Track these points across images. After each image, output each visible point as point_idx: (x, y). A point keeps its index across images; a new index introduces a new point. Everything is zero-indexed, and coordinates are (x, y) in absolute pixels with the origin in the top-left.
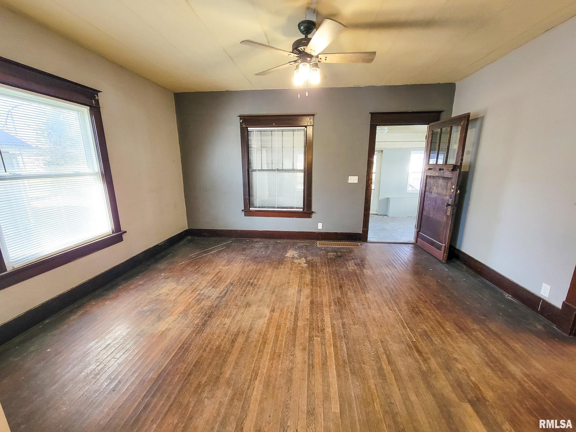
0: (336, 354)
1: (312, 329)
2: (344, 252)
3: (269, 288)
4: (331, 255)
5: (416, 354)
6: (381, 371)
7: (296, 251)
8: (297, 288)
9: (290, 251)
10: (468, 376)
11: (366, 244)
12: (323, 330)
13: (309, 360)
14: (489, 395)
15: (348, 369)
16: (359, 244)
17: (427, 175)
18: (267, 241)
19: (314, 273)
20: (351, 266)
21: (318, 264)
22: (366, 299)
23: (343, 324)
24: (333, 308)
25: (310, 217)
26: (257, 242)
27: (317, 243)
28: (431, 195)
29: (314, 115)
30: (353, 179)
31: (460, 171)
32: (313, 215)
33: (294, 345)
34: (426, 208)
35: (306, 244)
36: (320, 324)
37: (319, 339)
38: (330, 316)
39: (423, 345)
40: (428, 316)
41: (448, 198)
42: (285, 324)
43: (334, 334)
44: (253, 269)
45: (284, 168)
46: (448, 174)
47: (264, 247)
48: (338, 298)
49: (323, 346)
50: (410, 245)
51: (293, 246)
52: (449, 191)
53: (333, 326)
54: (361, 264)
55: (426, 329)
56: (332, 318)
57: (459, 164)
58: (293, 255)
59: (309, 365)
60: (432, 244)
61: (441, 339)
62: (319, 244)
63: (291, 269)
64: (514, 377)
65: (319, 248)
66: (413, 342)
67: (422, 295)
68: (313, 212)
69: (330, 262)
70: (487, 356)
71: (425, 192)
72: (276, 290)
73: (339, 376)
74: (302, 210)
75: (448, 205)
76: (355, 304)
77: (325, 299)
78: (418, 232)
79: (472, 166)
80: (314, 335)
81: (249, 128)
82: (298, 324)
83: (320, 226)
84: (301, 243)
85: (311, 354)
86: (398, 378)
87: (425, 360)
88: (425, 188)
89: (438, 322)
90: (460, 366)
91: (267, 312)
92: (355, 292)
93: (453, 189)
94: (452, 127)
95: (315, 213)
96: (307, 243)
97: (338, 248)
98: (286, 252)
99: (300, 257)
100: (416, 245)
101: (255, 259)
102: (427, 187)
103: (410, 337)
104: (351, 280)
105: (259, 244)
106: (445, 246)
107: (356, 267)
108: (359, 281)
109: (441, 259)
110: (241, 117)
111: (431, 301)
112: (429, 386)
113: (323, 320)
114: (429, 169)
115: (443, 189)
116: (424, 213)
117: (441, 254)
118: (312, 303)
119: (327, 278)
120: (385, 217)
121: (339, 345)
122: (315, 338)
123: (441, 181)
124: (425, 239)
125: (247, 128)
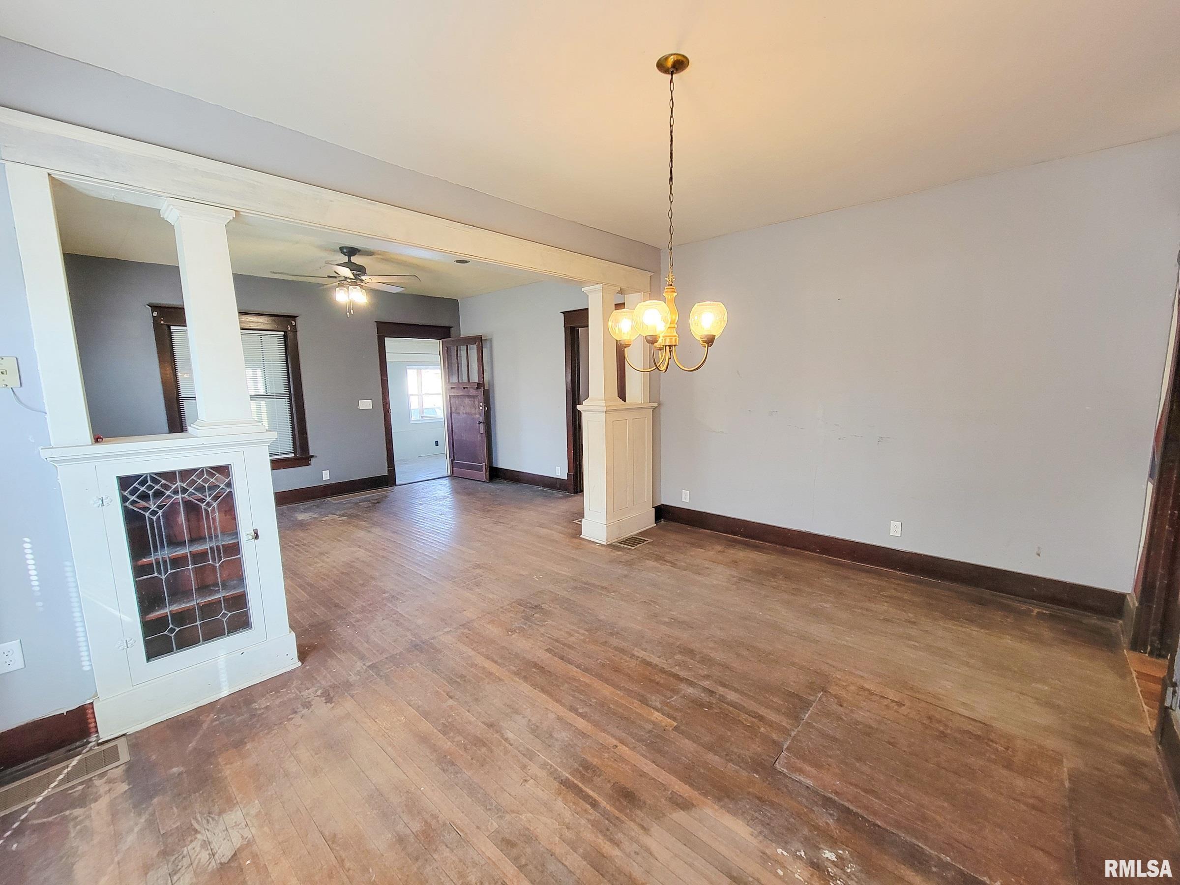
2: (376, 499)
3: (327, 540)
7: (307, 513)
9: (297, 515)
11: (396, 487)
17: (451, 394)
19: (364, 519)
21: (359, 514)
25: (308, 464)
27: (329, 500)
28: (459, 415)
29: (297, 316)
30: (366, 404)
31: (484, 388)
32: (313, 461)
34: (456, 431)
35: (312, 505)
41: (477, 416)
46: (473, 392)
50: (447, 478)
51: (293, 510)
52: (477, 410)
57: (482, 382)
58: (310, 516)
60: (472, 468)
62: (332, 500)
63: (330, 525)
65: (338, 503)
68: (312, 456)
69: (371, 509)
71: (451, 414)
72: (340, 539)
74: (293, 455)
75: (480, 423)
78: (452, 461)
79: (491, 384)
81: (172, 327)
83: (326, 476)
84: (301, 505)
88: (451, 410)
93: (481, 406)
94: (467, 346)
95: (316, 457)
97: (365, 498)
98: (293, 517)
99: (326, 515)
100: (453, 476)
102: (453, 409)
106: (486, 464)
109: (483, 480)
110: (154, 307)
114: (452, 388)
115: (471, 408)
116: (455, 437)
117: (483, 474)
123: (467, 400)
124: (462, 466)
125: (169, 327)
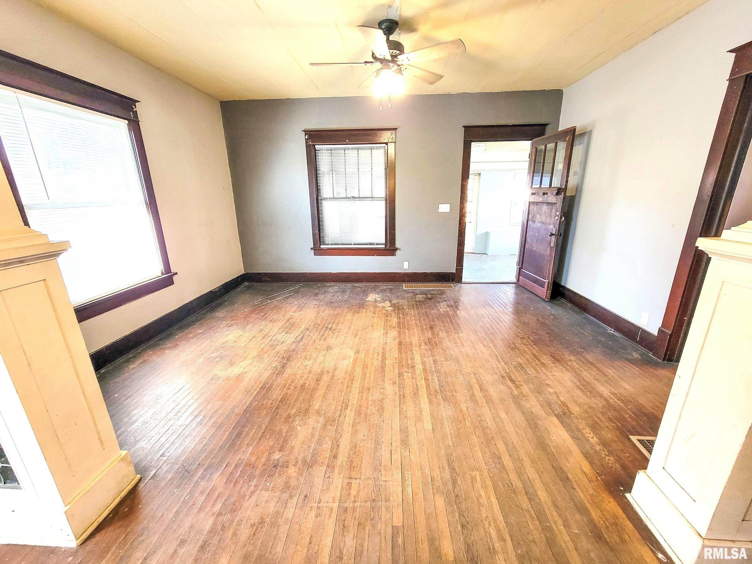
0: (428, 386)
1: (401, 366)
2: (434, 294)
3: (351, 332)
4: (420, 297)
5: (509, 383)
6: (472, 397)
7: (378, 294)
8: (382, 331)
9: (371, 295)
10: (558, 397)
11: (460, 285)
12: (413, 367)
13: (399, 391)
14: (575, 410)
15: (440, 397)
16: (452, 285)
17: (530, 201)
18: (343, 285)
19: (401, 316)
20: (443, 308)
21: (405, 307)
22: (459, 338)
23: (435, 361)
24: (423, 347)
25: (393, 255)
26: (330, 286)
27: (402, 286)
28: (534, 224)
29: (397, 129)
30: (444, 208)
31: (565, 194)
32: (398, 252)
33: (383, 381)
34: (528, 239)
35: (390, 287)
36: (410, 362)
37: (410, 374)
38: (421, 354)
39: (517, 376)
40: (525, 351)
41: (552, 226)
42: (372, 364)
43: (425, 370)
44: (330, 314)
45: (361, 196)
46: (552, 198)
47: (340, 292)
48: (429, 339)
49: (414, 380)
50: (511, 285)
51: (374, 289)
52: (553, 219)
53: (424, 363)
54: (455, 305)
55: (521, 362)
56: (422, 356)
57: (564, 187)
58: (375, 299)
59: (400, 396)
60: (536, 281)
61: (535, 369)
62: (405, 286)
63: (374, 313)
64: (601, 396)
65: (405, 291)
66: (506, 373)
67: (519, 333)
68: (397, 249)
69: (419, 304)
70: (580, 381)
71: (527, 221)
72: (359, 334)
73: (431, 402)
74: (384, 246)
75: (552, 235)
76: (447, 343)
77: (415, 340)
78: (520, 269)
79: (579, 189)
80: (404, 371)
81: (316, 146)
82: (387, 362)
83: (406, 265)
84: (384, 286)
85: (401, 387)
86: (489, 400)
87: (517, 387)
88: (528, 216)
89: (534, 355)
90: (551, 390)
91: (352, 354)
92: (447, 332)
93: (557, 216)
94: (557, 143)
95: (400, 249)
96: (390, 285)
97: (428, 290)
98: (367, 296)
99: (384, 301)
100: (518, 284)
101: (330, 304)
102: (530, 216)
103: (504, 369)
104: (443, 322)
105: (334, 289)
106: (549, 282)
107: (448, 308)
108: (452, 322)
109: (544, 297)
110: (306, 132)
111: (529, 337)
112: (519, 406)
113: (413, 358)
114: (533, 194)
115: (547, 217)
116: (527, 246)
117: (544, 292)
118: (400, 343)
119: (416, 320)
120: (485, 256)
121: (430, 378)
122: (405, 374)
123: (545, 208)
124: (527, 277)
125: (314, 145)
